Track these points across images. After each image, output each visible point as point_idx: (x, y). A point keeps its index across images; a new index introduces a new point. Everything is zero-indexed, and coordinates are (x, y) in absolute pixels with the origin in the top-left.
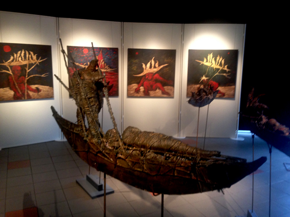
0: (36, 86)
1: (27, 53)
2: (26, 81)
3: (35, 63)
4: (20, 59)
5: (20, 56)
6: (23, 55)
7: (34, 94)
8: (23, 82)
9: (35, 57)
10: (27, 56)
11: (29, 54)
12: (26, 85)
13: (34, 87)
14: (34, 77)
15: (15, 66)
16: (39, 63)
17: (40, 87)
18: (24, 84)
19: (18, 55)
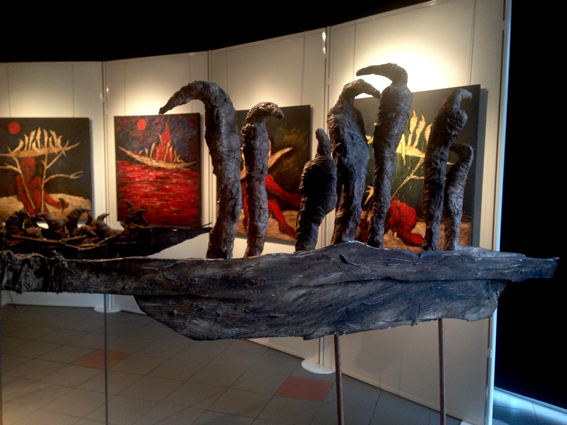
1: (45, 133)
2: (43, 186)
3: (59, 153)
4: (34, 145)
5: (35, 139)
6: (38, 138)
8: (38, 188)
9: (58, 141)
10: (46, 140)
14: (56, 178)
16: (66, 152)
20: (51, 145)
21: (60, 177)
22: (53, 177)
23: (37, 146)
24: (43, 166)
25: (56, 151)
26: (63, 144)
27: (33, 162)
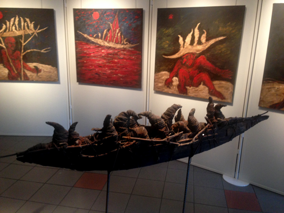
0: (35, 64)
1: (22, 19)
2: (22, 57)
3: (33, 34)
4: (14, 28)
5: (14, 24)
6: (17, 23)
7: (33, 74)
8: (18, 58)
9: (31, 26)
10: (22, 24)
11: (25, 21)
12: (22, 62)
13: (32, 65)
14: (31, 52)
15: (9, 37)
16: (38, 33)
17: (40, 66)
18: (20, 61)
19: (12, 23)
20: (26, 28)
21: (34, 51)
22: (29, 51)
23: (16, 29)
24: (21, 43)
25: (30, 32)
26: (35, 27)
27: (14, 40)
